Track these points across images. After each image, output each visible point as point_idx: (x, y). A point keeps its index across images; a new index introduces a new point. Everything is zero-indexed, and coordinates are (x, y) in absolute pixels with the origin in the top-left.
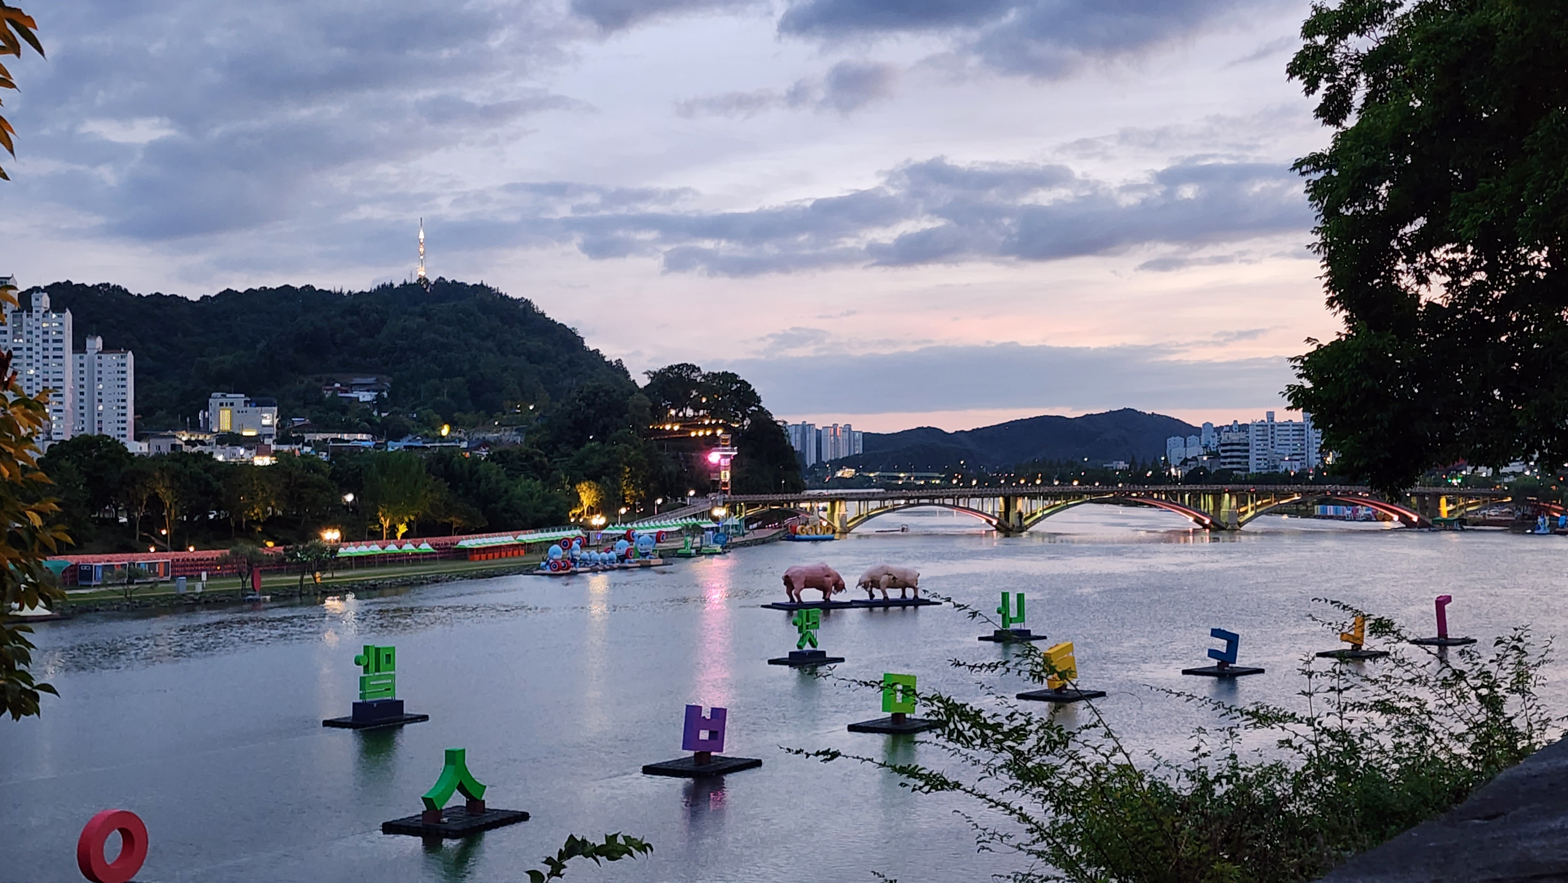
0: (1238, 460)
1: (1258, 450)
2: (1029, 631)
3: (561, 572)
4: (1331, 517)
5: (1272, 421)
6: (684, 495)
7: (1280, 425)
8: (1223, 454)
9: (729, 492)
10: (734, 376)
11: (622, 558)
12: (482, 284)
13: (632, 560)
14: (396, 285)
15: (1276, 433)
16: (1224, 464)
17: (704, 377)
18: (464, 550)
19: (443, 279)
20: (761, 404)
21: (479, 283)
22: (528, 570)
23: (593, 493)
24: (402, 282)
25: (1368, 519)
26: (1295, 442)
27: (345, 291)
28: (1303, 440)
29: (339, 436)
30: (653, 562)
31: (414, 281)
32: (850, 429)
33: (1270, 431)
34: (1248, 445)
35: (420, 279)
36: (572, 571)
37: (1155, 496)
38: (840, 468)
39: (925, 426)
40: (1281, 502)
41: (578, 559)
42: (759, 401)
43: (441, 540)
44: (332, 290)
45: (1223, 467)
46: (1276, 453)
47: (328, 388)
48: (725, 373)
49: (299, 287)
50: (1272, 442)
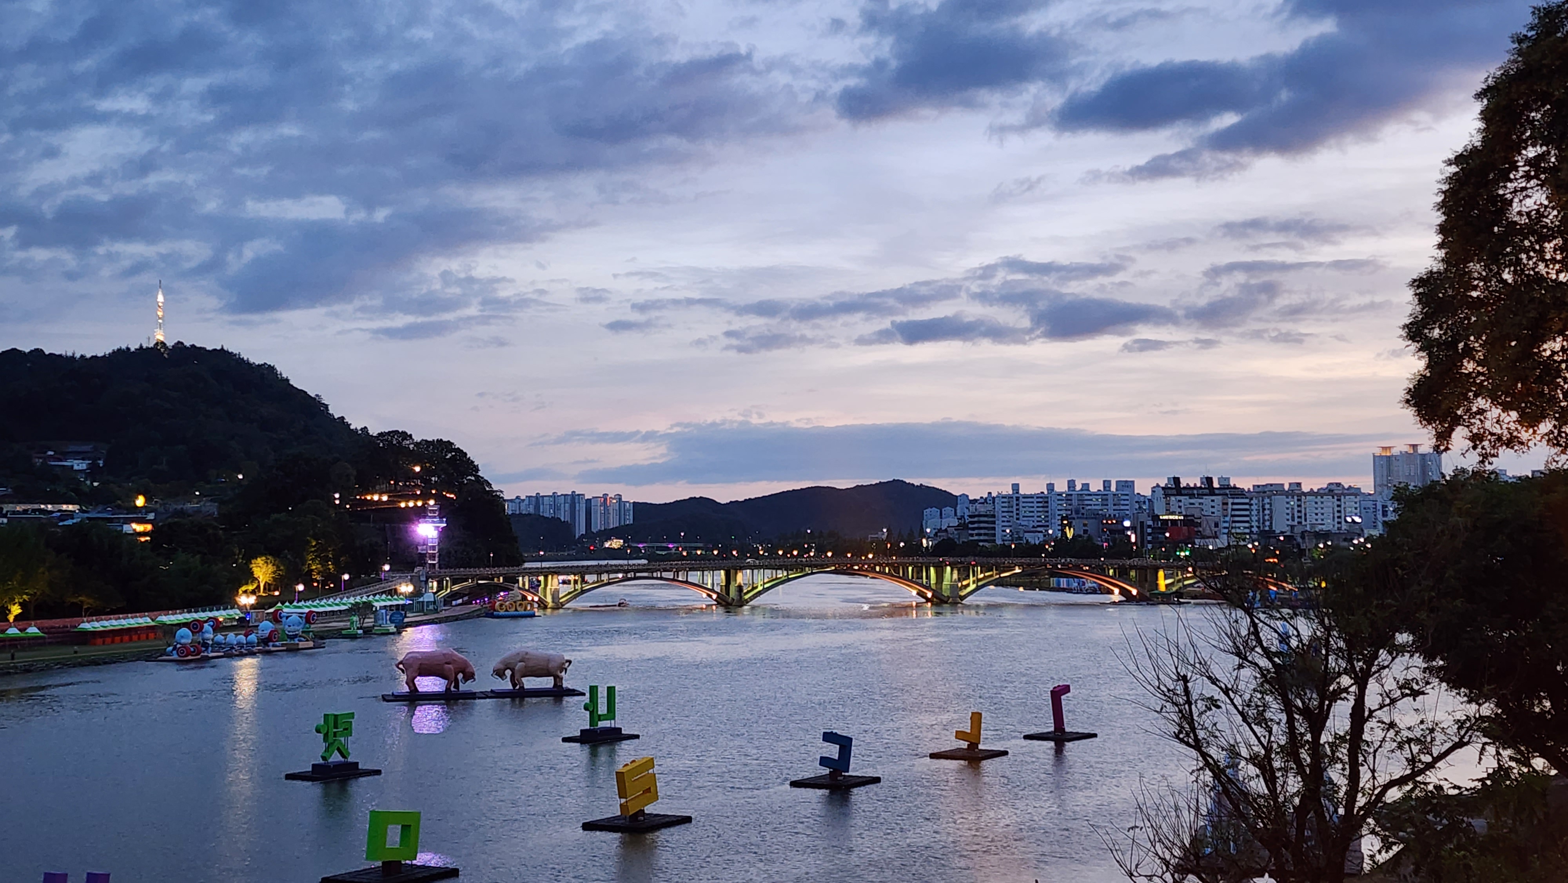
0: (986, 531)
1: (1003, 521)
2: (620, 729)
3: (190, 657)
4: (1064, 590)
5: (1018, 493)
6: (378, 570)
7: (1025, 497)
8: (970, 526)
9: (437, 566)
10: (450, 443)
11: (265, 641)
12: (222, 349)
13: (277, 643)
14: (133, 349)
15: (1021, 504)
16: (972, 535)
17: (417, 444)
18: (86, 633)
19: (182, 343)
20: (480, 474)
21: (219, 348)
22: (152, 656)
23: (271, 568)
24: (137, 347)
25: (1094, 591)
26: (1039, 514)
27: (78, 355)
28: (1047, 512)
29: (43, 506)
30: (302, 645)
31: (151, 345)
32: (620, 499)
33: (1015, 502)
34: (994, 516)
35: (157, 344)
36: (202, 657)
37: (878, 569)
38: (609, 539)
39: (698, 496)
40: (1002, 575)
41: (210, 642)
42: (477, 470)
43: (57, 623)
44: (64, 354)
45: (971, 538)
46: (1020, 525)
47: (39, 455)
48: (440, 441)
49: (27, 351)
50: (1017, 514)
